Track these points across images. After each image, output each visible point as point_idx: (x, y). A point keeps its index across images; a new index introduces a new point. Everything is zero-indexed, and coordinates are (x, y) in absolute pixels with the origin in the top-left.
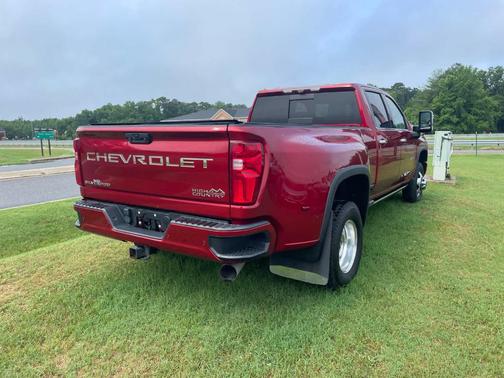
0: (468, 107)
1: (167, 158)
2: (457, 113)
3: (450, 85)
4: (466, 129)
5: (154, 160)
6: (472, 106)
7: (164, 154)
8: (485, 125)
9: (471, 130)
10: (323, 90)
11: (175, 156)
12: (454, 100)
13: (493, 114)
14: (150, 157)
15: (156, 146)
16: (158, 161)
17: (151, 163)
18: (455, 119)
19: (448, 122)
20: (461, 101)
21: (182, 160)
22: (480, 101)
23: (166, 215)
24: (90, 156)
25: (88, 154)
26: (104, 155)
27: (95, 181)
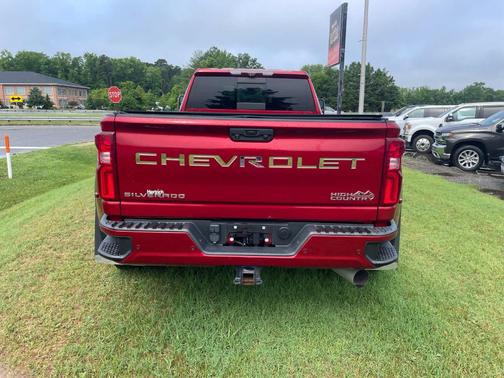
1: (300, 160)
5: (276, 162)
7: (295, 155)
10: (276, 76)
11: (311, 157)
14: (271, 159)
16: (285, 162)
17: (271, 166)
21: (322, 160)
23: (284, 226)
24: (143, 158)
25: (138, 155)
26: (178, 157)
27: (150, 193)
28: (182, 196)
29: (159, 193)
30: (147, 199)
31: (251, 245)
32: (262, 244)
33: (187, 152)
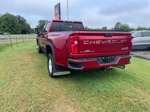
0: (13, 26)
2: (10, 28)
3: (7, 19)
4: (14, 33)
6: (14, 26)
8: (19, 32)
9: (15, 33)
11: (119, 40)
12: (9, 24)
13: (21, 29)
15: (114, 37)
18: (10, 30)
19: (8, 31)
20: (11, 24)
21: (121, 41)
22: (16, 25)
23: (113, 57)
24: (85, 42)
25: (84, 41)
26: (93, 41)
27: (86, 51)
28: (93, 51)
29: (88, 51)
30: (86, 53)
31: (106, 62)
32: (108, 62)
33: (96, 40)
